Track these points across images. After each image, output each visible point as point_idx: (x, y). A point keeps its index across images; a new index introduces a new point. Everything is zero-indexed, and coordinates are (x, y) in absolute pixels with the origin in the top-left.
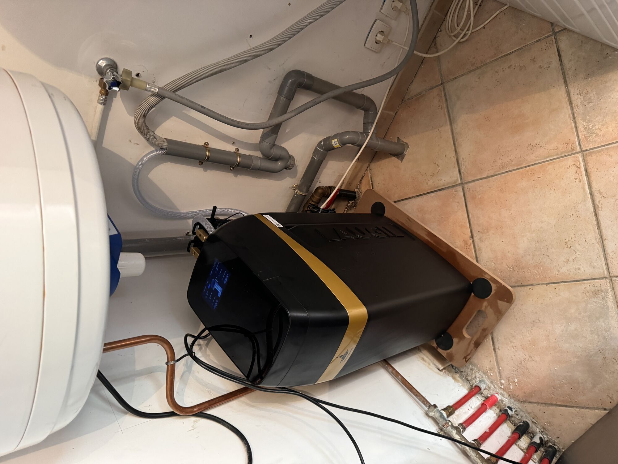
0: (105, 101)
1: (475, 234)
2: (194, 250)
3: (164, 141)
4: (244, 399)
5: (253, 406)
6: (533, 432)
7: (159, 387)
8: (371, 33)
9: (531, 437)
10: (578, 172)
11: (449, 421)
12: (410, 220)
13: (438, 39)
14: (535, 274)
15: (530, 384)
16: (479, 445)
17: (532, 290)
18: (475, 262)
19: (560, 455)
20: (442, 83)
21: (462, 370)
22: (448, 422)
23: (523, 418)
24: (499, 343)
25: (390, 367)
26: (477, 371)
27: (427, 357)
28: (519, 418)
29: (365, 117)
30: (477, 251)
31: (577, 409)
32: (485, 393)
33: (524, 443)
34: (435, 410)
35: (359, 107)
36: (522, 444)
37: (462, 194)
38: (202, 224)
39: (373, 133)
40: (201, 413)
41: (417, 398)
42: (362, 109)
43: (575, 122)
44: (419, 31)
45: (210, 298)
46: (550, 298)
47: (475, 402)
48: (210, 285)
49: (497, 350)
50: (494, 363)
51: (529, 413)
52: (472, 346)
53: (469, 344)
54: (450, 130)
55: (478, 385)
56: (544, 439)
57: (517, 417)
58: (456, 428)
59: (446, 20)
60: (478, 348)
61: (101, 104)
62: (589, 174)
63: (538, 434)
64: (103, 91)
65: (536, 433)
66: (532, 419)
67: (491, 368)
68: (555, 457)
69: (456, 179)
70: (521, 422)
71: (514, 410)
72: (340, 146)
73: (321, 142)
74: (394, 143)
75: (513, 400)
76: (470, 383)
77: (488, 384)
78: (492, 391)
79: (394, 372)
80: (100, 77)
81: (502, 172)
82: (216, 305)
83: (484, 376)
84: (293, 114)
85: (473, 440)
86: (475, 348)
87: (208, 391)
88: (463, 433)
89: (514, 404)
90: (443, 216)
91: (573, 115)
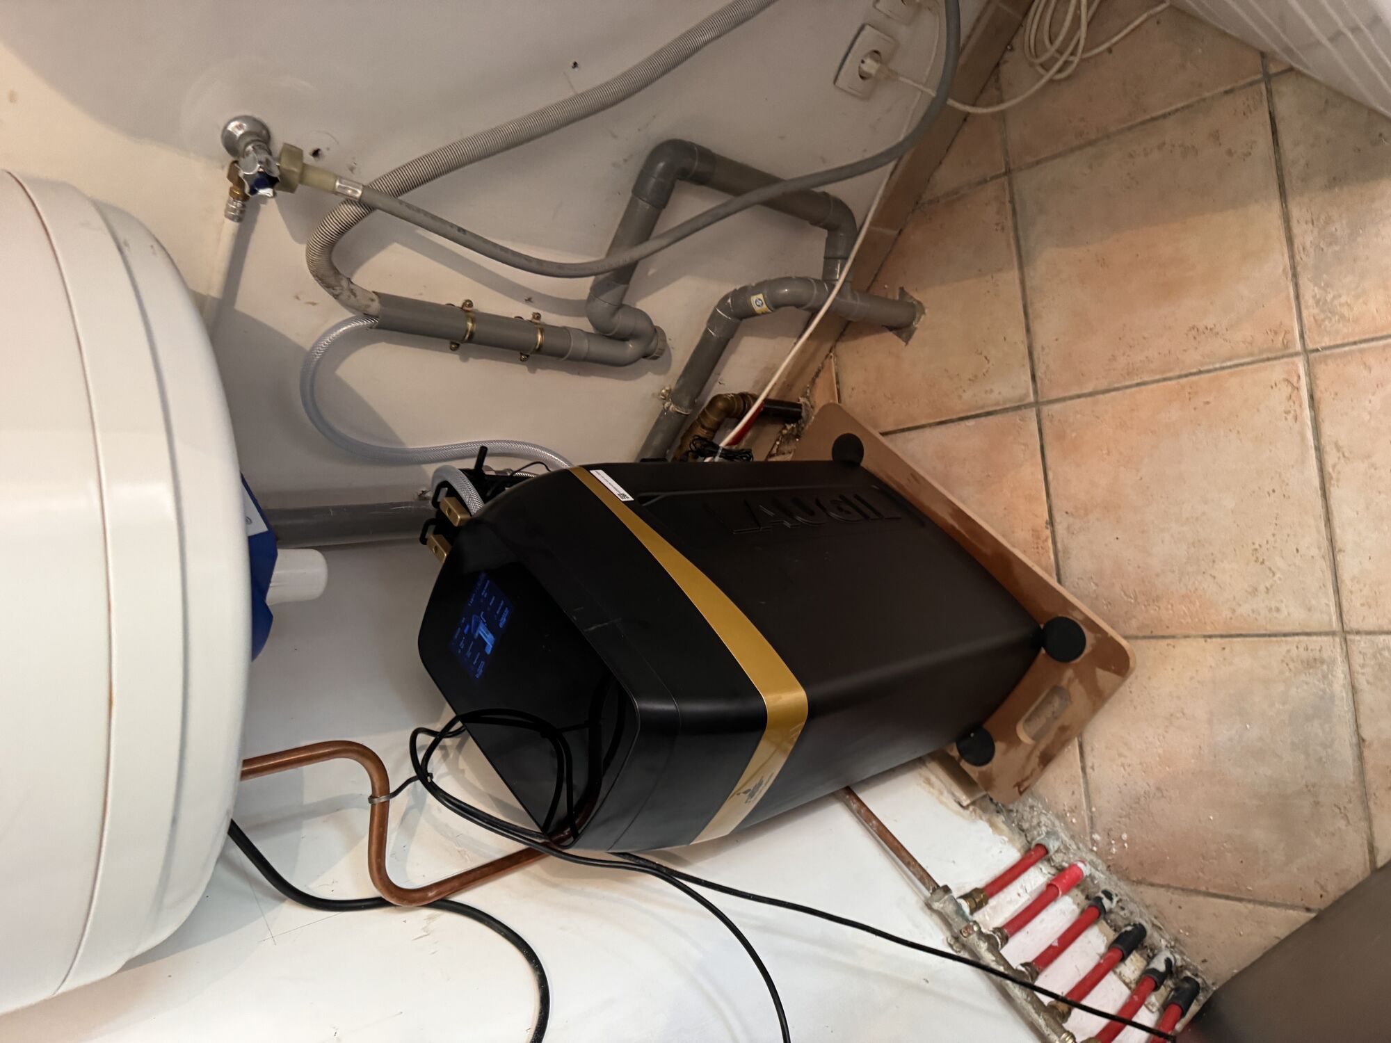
0: (242, 212)
1: (1058, 517)
2: (436, 542)
3: (372, 300)
4: (536, 868)
5: (555, 885)
6: (1153, 947)
7: (353, 842)
8: (850, 56)
9: (1148, 956)
10: (1294, 397)
11: (975, 922)
12: (916, 480)
13: (1003, 68)
14: (1182, 613)
15: (1154, 846)
16: (1034, 975)
17: (1174, 647)
18: (1053, 582)
19: (1205, 997)
20: (1008, 172)
21: (1011, 807)
22: (971, 924)
23: (1134, 915)
24: (1094, 756)
25: (854, 801)
26: (1044, 811)
27: (937, 777)
28: (1125, 915)
29: (830, 244)
30: (1060, 555)
31: (1250, 906)
32: (1058, 859)
33: (1133, 968)
34: (946, 897)
35: (816, 222)
36: (1128, 971)
37: (1035, 426)
38: (455, 485)
39: (845, 281)
40: (444, 900)
41: (910, 870)
42: (825, 227)
43: (1296, 286)
44: (959, 51)
45: (469, 654)
46: (1211, 667)
47: (1036, 878)
48: (468, 627)
49: (1089, 770)
50: (1081, 797)
51: (1147, 907)
52: (1035, 760)
53: (1029, 757)
54: (1017, 281)
55: (1043, 842)
56: (1175, 962)
57: (1122, 913)
58: (988, 938)
59: (1026, 25)
60: (1048, 767)
61: (232, 218)
62: (1316, 405)
63: (1163, 953)
64: (236, 190)
65: (1160, 950)
66: (1153, 919)
67: (1074, 808)
68: (1195, 1001)
69: (1024, 391)
70: (1129, 925)
71: (1115, 900)
72: (769, 311)
73: (726, 298)
74: (893, 301)
75: (1115, 878)
76: (1026, 836)
77: (1065, 841)
78: (1071, 856)
79: (862, 811)
80: (231, 159)
81: (1127, 383)
82: (480, 671)
83: (1057, 823)
84: (664, 242)
85: (1023, 965)
86: (1042, 767)
87: (459, 852)
88: (1002, 947)
89: (1116, 885)
90: (990, 474)
91: (1294, 268)
